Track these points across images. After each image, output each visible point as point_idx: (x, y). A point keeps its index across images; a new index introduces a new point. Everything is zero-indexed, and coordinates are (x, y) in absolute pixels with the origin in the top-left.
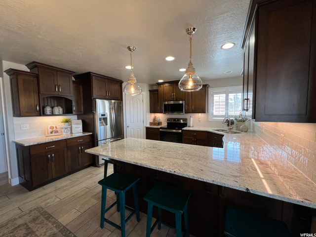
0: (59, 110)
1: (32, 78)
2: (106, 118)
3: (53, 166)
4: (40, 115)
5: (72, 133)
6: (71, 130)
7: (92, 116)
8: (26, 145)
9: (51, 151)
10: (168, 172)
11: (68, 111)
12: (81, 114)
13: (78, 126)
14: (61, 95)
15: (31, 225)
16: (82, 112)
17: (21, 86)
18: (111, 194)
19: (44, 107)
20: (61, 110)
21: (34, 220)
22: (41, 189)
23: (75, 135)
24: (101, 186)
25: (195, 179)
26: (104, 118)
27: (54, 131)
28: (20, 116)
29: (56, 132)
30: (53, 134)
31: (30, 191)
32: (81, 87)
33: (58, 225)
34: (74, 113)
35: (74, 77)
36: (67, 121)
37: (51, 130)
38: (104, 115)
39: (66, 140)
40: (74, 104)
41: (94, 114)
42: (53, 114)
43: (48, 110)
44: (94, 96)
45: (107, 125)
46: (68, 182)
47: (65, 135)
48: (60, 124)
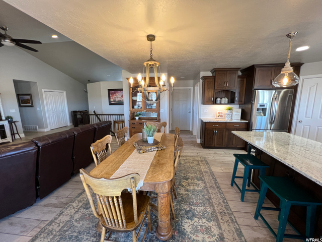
0: (225, 100)
1: (212, 80)
2: (266, 109)
3: (216, 139)
4: (213, 104)
5: (232, 119)
6: (231, 117)
7: (250, 106)
8: (204, 121)
9: (216, 128)
10: (287, 165)
11: (232, 101)
12: (242, 104)
13: (238, 114)
14: (227, 89)
15: (200, 162)
16: (243, 102)
17: (206, 86)
18: (241, 166)
19: (216, 99)
20: (227, 100)
21: (202, 161)
22: (208, 149)
23: (234, 121)
24: (235, 158)
25: (313, 180)
26: (263, 109)
27: (220, 116)
28: (204, 104)
29: (222, 116)
30: (220, 117)
31: (204, 148)
32: (245, 80)
33: (210, 169)
34: (236, 102)
35: (241, 71)
36: (230, 109)
37: (218, 115)
38: (264, 106)
39: (226, 123)
40: (237, 95)
41: (252, 104)
42: (221, 104)
43: (219, 100)
44: (255, 87)
45: (265, 115)
46: (223, 153)
47: (227, 119)
48: (225, 111)
